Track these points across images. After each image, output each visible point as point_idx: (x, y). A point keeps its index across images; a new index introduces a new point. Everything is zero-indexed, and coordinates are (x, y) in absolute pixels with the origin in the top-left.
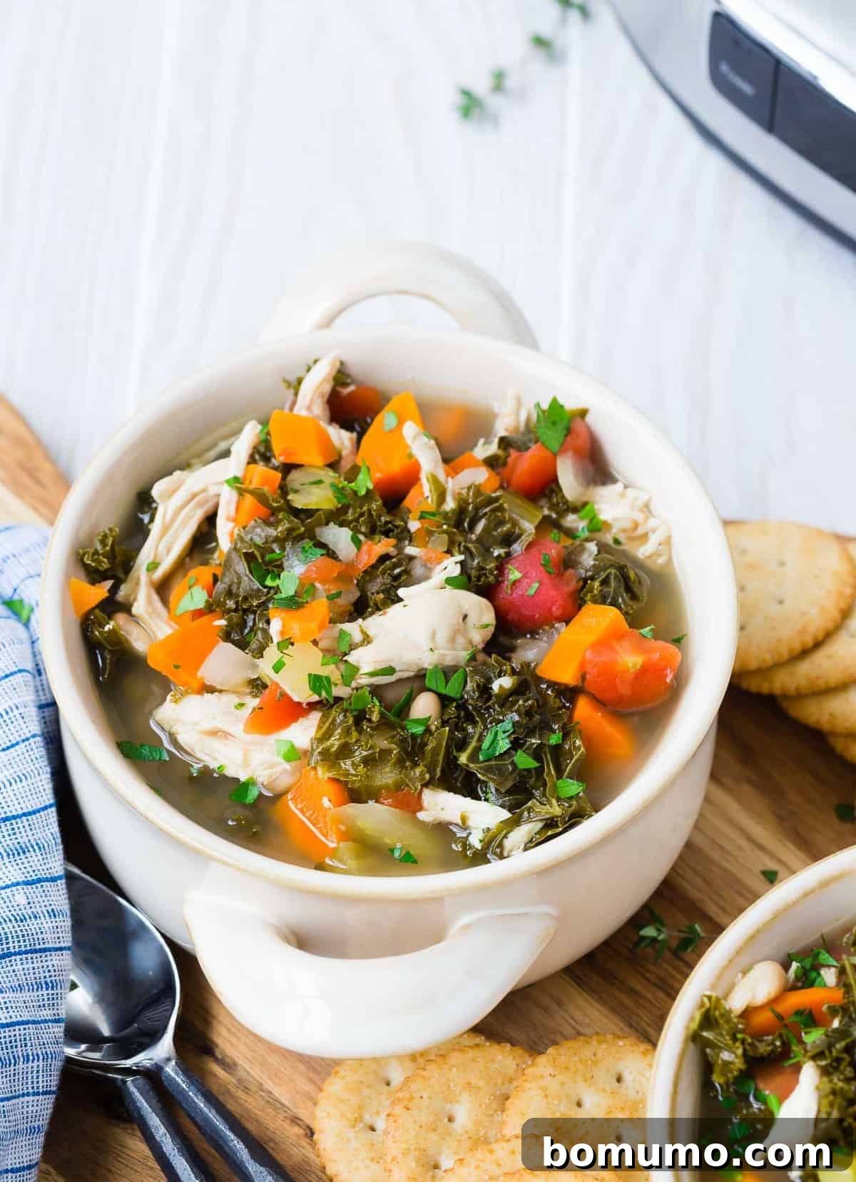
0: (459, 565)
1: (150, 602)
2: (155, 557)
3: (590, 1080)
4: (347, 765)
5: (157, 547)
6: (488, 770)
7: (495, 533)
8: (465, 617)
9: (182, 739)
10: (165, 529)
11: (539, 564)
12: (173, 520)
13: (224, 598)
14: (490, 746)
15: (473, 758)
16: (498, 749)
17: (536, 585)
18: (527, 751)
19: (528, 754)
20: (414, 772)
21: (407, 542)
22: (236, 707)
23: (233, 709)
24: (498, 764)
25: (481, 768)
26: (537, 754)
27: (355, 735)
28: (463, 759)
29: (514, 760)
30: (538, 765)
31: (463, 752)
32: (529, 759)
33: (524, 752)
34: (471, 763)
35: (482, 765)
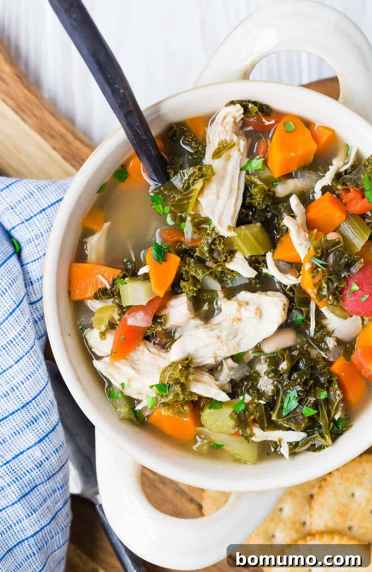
6: (288, 420)
14: (289, 406)
15: (279, 415)
16: (292, 407)
18: (309, 405)
19: (310, 407)
24: (293, 416)
25: (284, 421)
26: (316, 406)
28: (274, 418)
29: (302, 412)
30: (316, 412)
31: (274, 412)
32: (311, 410)
33: (307, 406)
34: (279, 419)
35: (285, 419)
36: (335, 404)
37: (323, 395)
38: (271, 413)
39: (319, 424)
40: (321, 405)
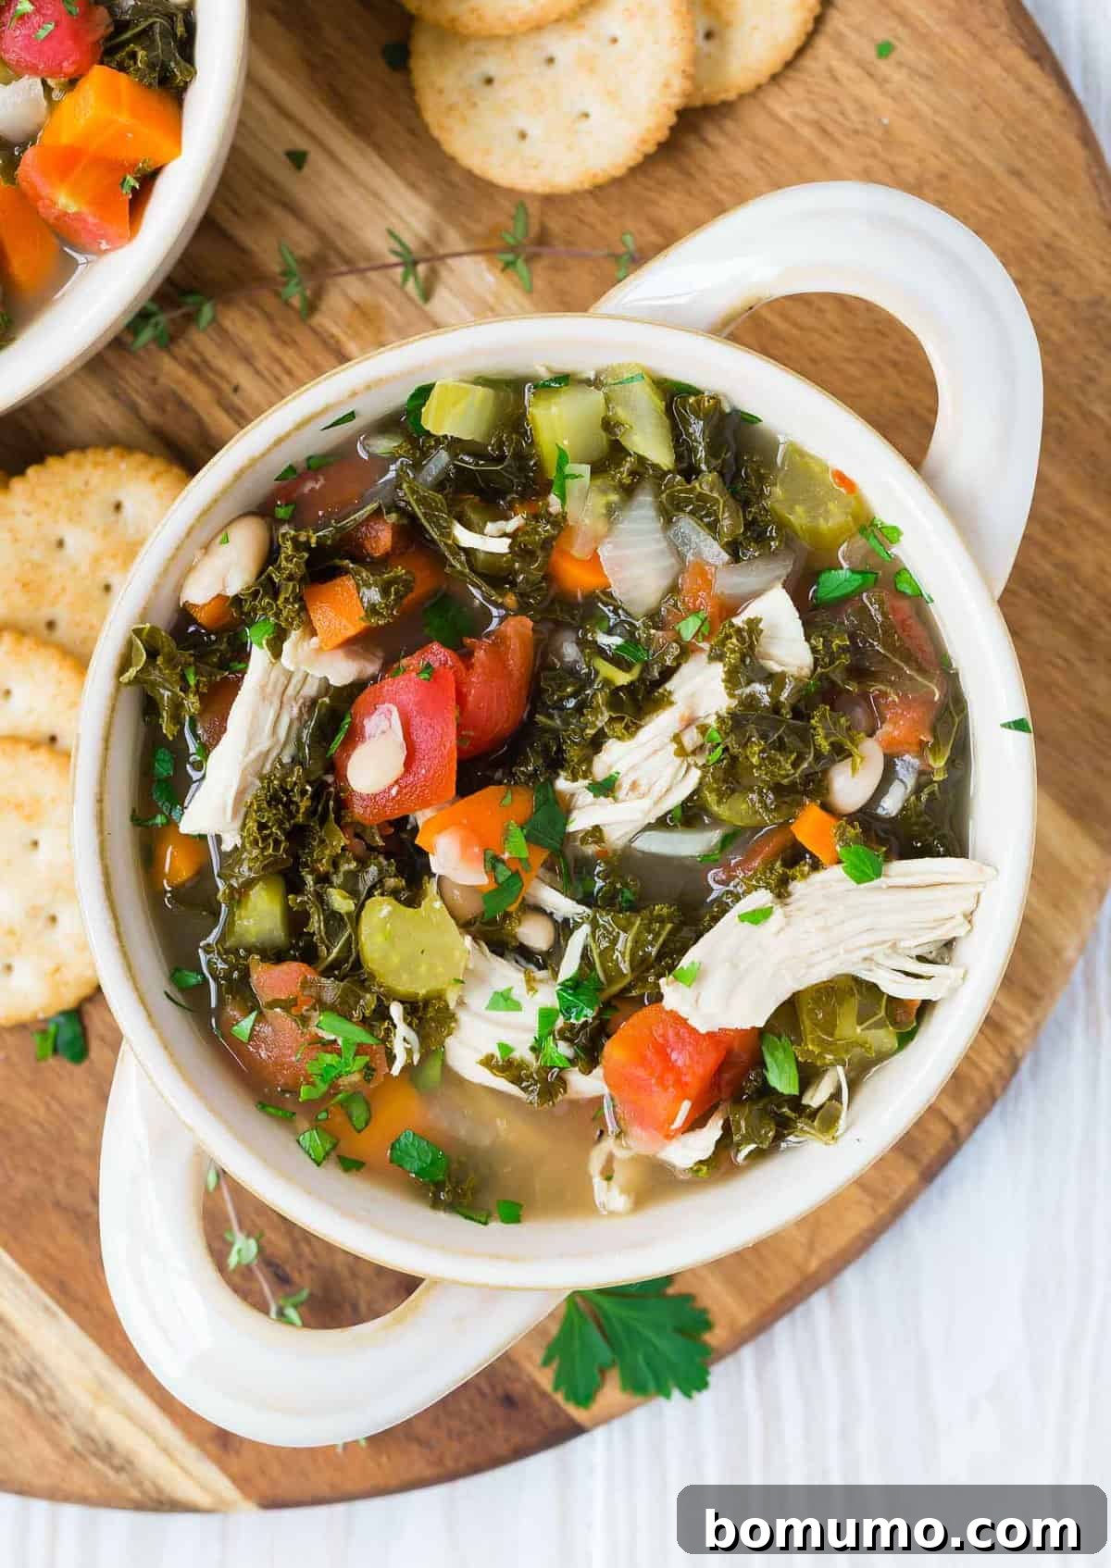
17: (50, 27)
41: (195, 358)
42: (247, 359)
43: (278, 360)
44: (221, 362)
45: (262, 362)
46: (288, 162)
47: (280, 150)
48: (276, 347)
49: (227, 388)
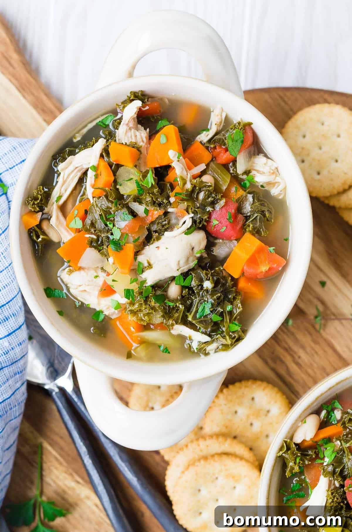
0: (191, 219)
1: (58, 218)
2: (60, 193)
3: (241, 404)
4: (141, 315)
5: (61, 190)
6: (201, 322)
7: (207, 201)
8: (193, 249)
9: (72, 291)
10: (64, 182)
11: (226, 217)
12: (68, 177)
13: (89, 227)
14: (202, 311)
15: (194, 317)
16: (205, 313)
17: (225, 228)
18: (217, 314)
19: (218, 315)
20: (169, 322)
21: (169, 207)
22: (95, 278)
23: (93, 278)
24: (204, 321)
25: (197, 322)
26: (221, 315)
27: (144, 306)
28: (190, 318)
29: (211, 318)
30: (222, 319)
31: (190, 314)
32: (218, 317)
33: (216, 314)
34: (193, 320)
35: (198, 321)
36: (235, 314)
37: (229, 308)
38: (188, 314)
39: (222, 329)
40: (226, 314)
41: (286, 346)
42: (303, 347)
43: (313, 349)
44: (295, 348)
45: (308, 349)
46: (320, 284)
47: (317, 280)
48: (313, 345)
49: (296, 357)
